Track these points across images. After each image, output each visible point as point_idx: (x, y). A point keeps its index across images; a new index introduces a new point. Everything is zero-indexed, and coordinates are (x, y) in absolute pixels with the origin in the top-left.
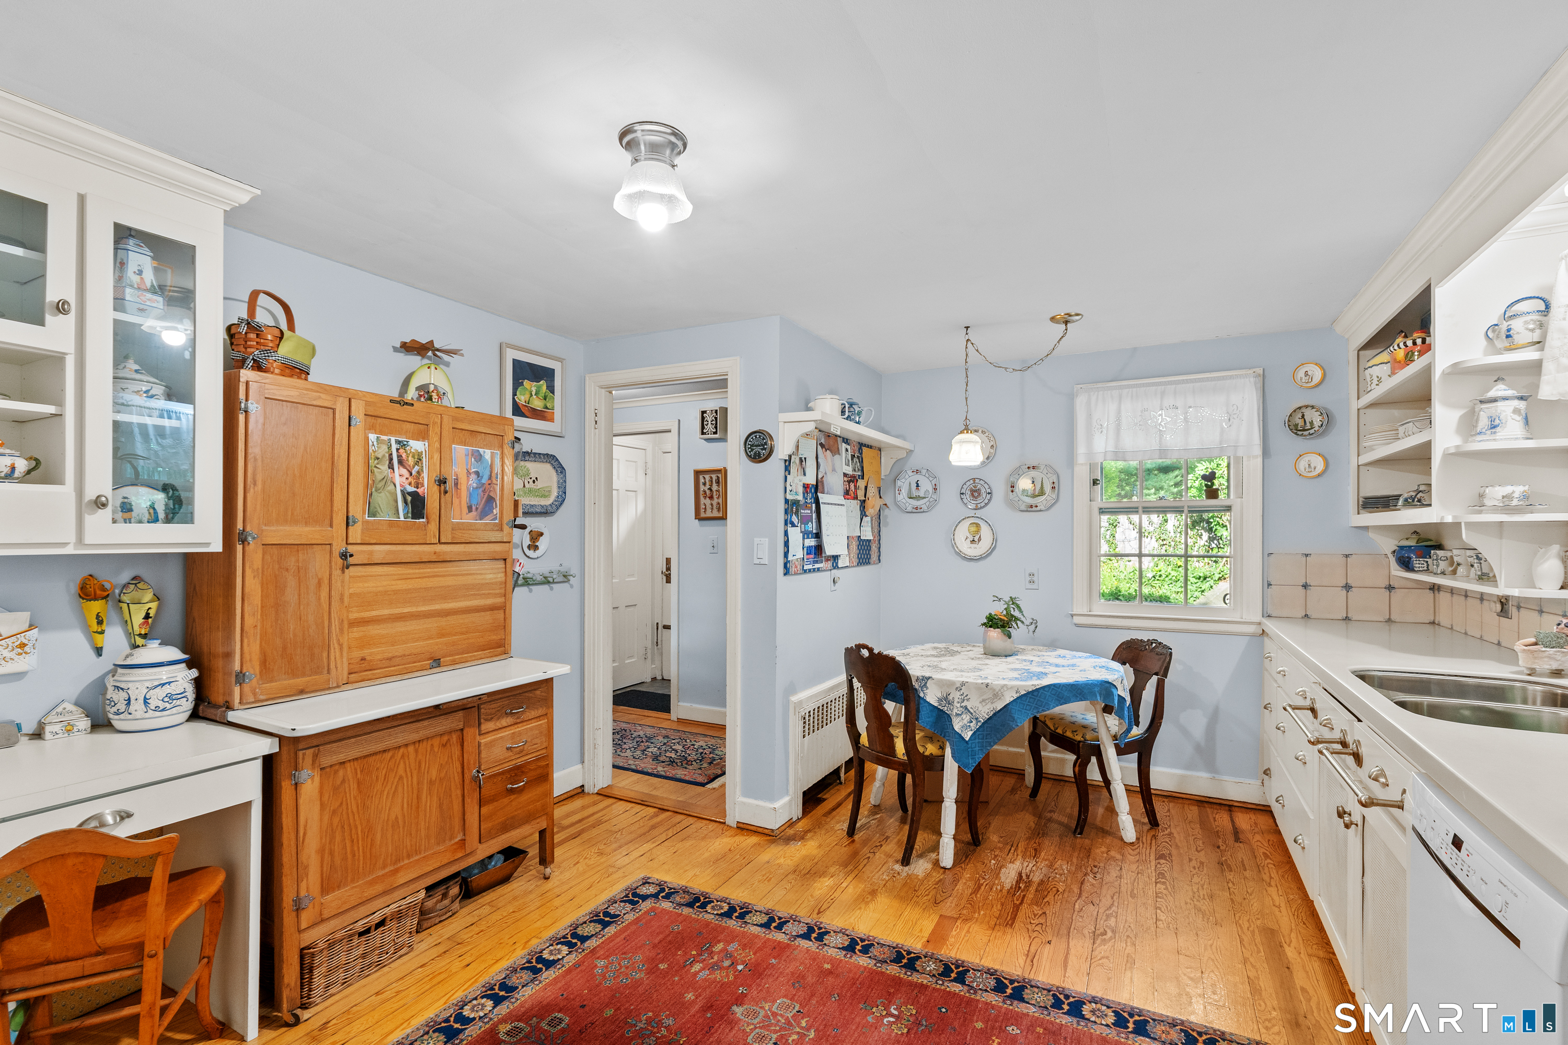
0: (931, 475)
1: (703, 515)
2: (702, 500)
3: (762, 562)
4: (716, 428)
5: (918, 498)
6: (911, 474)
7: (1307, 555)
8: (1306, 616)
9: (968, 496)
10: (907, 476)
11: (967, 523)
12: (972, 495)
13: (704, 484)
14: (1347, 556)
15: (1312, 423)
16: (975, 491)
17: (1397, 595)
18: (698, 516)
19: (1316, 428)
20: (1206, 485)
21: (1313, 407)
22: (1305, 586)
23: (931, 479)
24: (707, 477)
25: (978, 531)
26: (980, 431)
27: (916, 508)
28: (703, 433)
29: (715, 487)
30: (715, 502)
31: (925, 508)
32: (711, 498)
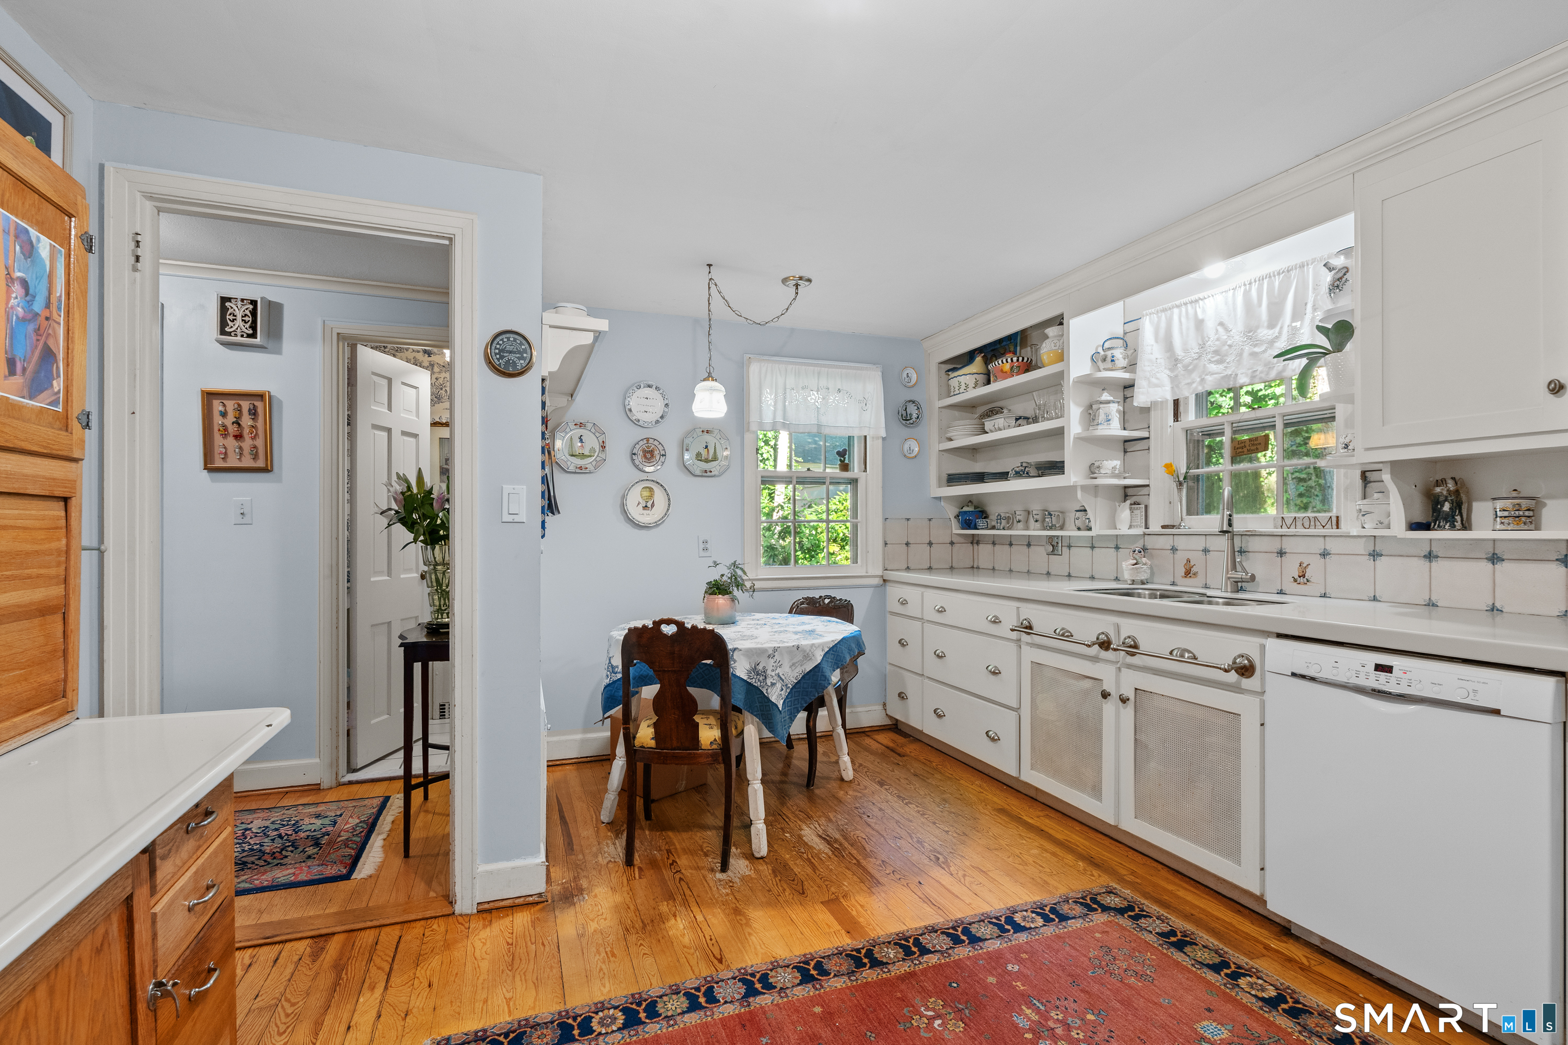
0: (598, 431)
1: (219, 463)
2: (218, 440)
3: (517, 519)
4: (254, 327)
5: (583, 456)
6: (573, 427)
7: (908, 520)
8: (908, 567)
9: (640, 457)
10: (568, 430)
11: (639, 487)
12: (645, 456)
13: (224, 414)
14: (930, 520)
15: (911, 415)
16: (649, 452)
17: (956, 547)
18: (209, 466)
19: (914, 419)
20: (840, 460)
21: (914, 402)
22: (907, 544)
23: (598, 435)
24: (231, 405)
25: (651, 496)
26: (654, 387)
27: (581, 468)
28: (223, 332)
29: (246, 421)
30: (247, 443)
31: (591, 467)
32: (239, 437)
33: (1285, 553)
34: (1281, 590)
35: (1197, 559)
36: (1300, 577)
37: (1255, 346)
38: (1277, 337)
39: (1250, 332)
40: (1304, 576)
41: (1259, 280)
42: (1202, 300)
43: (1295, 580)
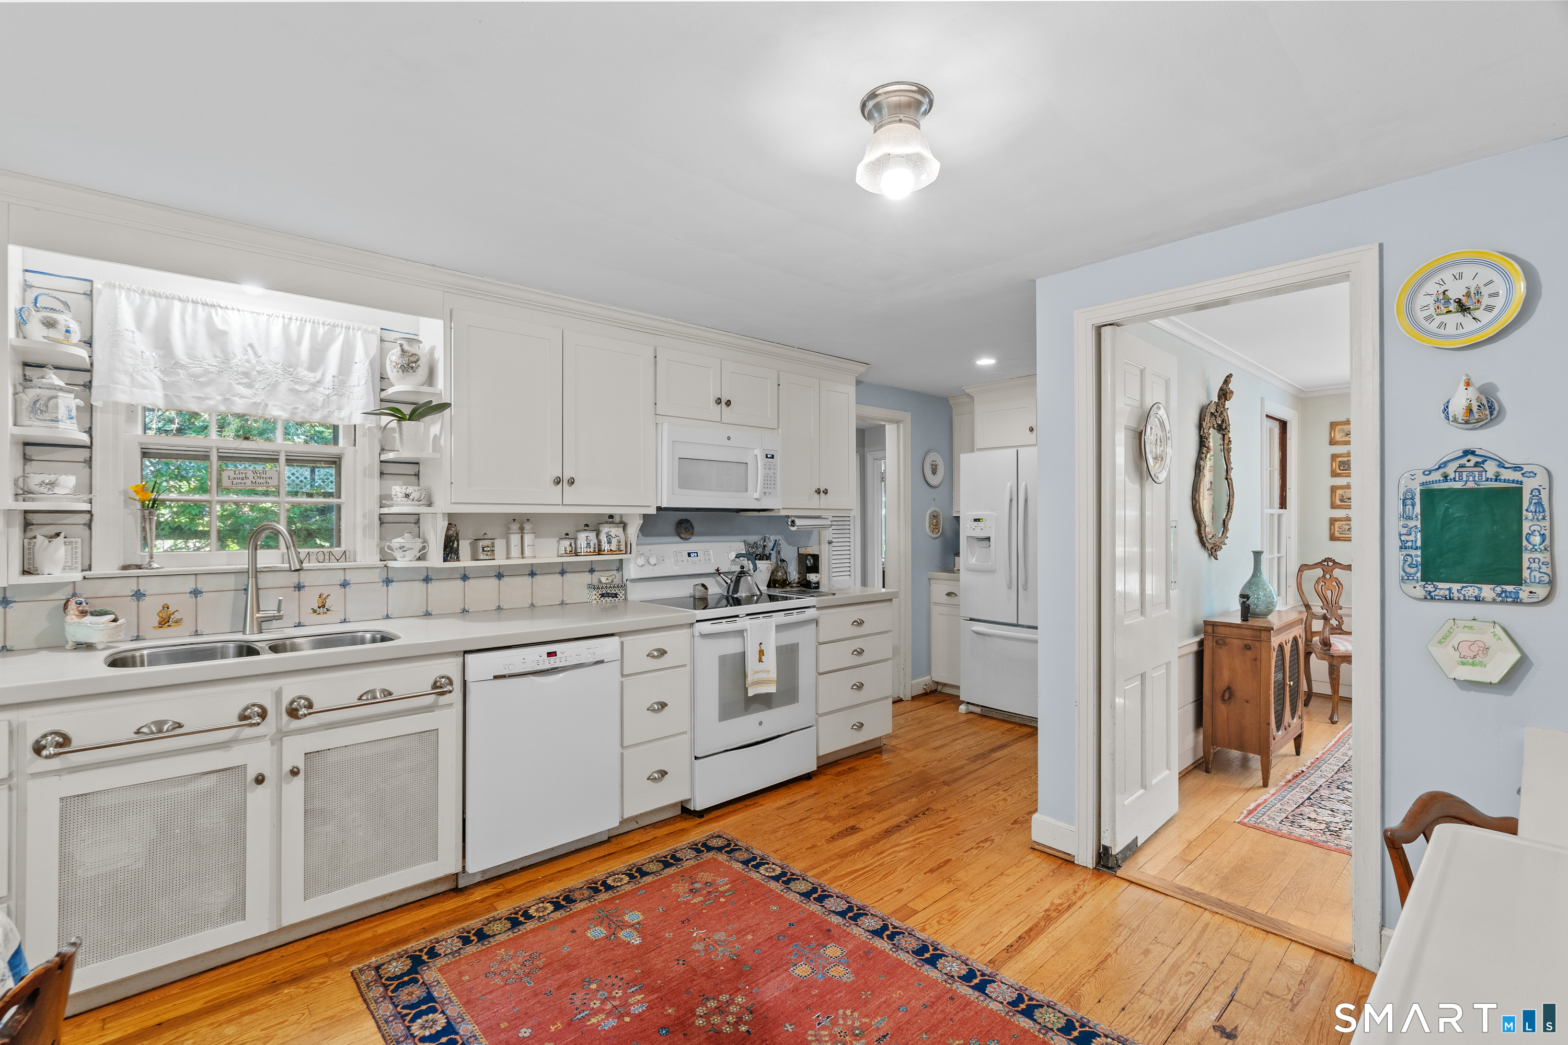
33: (304, 587)
34: (299, 623)
35: (181, 605)
36: (319, 607)
37: (296, 383)
38: (319, 382)
39: (289, 367)
40: (324, 606)
41: (301, 320)
42: (221, 308)
43: (315, 611)
